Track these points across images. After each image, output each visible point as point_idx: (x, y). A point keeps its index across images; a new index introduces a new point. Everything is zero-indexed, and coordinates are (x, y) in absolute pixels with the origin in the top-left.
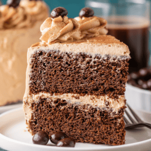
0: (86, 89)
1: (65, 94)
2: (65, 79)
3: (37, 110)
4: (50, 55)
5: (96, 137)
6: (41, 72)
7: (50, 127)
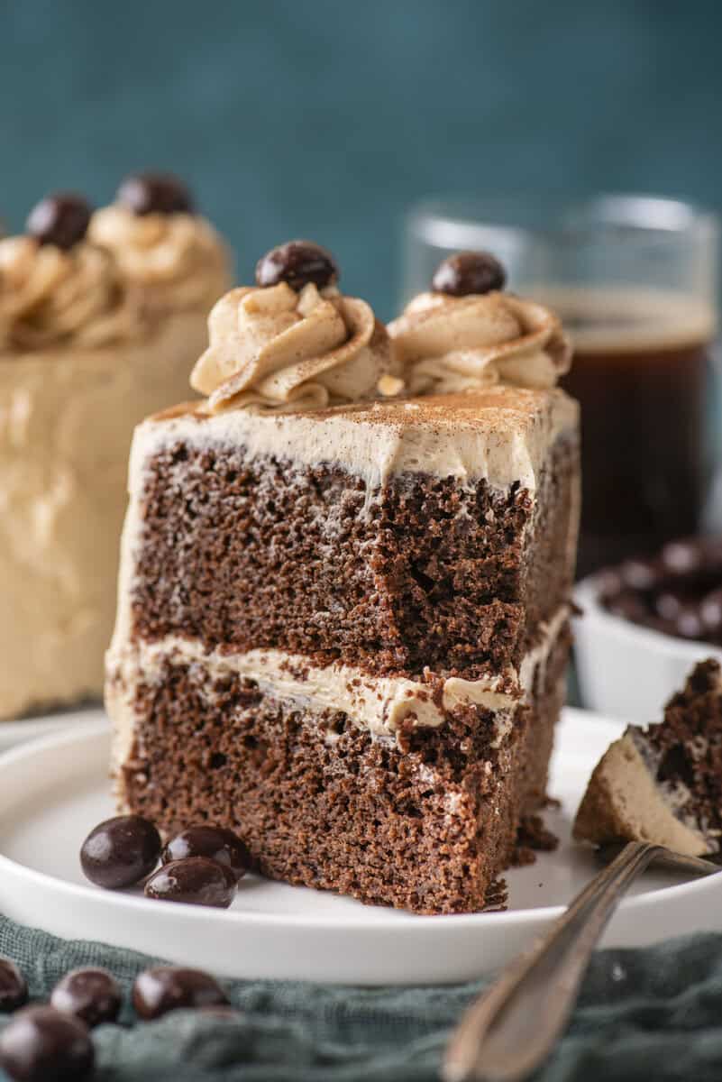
0: (338, 639)
1: (257, 654)
2: (260, 583)
3: (152, 718)
4: (210, 461)
5: (359, 869)
6: (175, 540)
7: (195, 802)
